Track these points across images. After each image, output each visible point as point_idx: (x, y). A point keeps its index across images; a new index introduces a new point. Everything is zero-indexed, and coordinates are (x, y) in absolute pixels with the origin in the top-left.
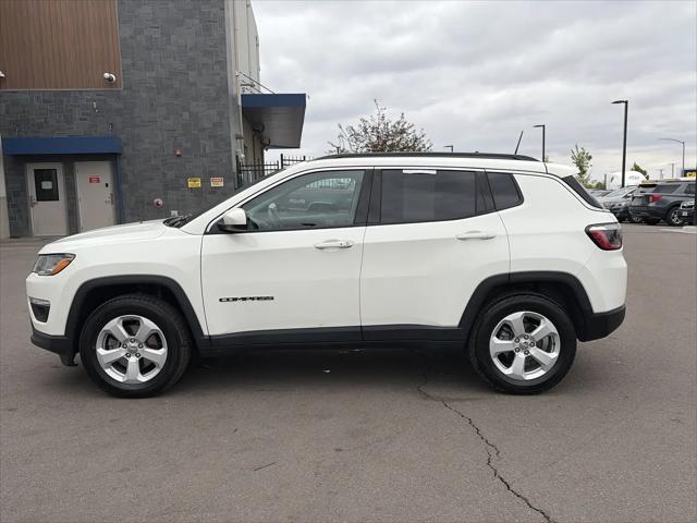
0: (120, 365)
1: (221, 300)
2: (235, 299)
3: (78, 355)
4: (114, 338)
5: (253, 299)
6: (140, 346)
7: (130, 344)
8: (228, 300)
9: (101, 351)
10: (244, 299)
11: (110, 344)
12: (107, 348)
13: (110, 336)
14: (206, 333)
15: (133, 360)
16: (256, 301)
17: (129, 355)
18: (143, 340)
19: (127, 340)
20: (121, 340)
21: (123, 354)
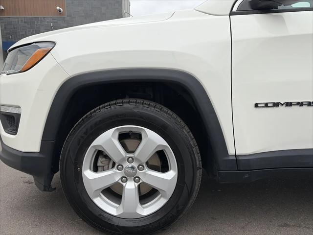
0: (114, 193)
1: (256, 105)
2: (276, 105)
3: (57, 175)
4: (106, 157)
5: (301, 104)
6: (141, 167)
7: (127, 165)
8: (266, 105)
9: (88, 174)
10: (289, 104)
11: (99, 164)
12: (96, 169)
13: (100, 153)
14: (231, 151)
15: (130, 186)
16: (305, 107)
17: (125, 179)
18: (144, 160)
19: (123, 160)
20: (115, 158)
21: (117, 179)
